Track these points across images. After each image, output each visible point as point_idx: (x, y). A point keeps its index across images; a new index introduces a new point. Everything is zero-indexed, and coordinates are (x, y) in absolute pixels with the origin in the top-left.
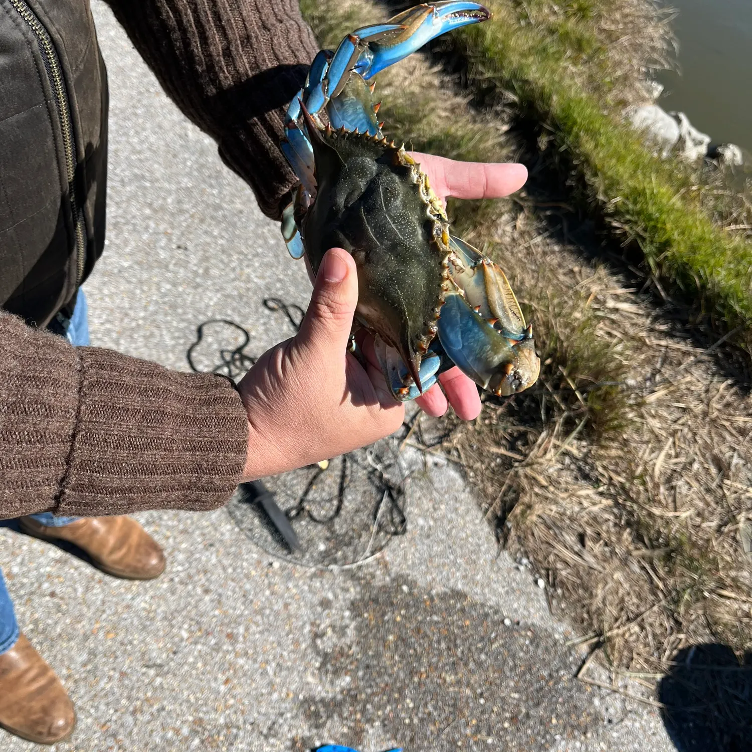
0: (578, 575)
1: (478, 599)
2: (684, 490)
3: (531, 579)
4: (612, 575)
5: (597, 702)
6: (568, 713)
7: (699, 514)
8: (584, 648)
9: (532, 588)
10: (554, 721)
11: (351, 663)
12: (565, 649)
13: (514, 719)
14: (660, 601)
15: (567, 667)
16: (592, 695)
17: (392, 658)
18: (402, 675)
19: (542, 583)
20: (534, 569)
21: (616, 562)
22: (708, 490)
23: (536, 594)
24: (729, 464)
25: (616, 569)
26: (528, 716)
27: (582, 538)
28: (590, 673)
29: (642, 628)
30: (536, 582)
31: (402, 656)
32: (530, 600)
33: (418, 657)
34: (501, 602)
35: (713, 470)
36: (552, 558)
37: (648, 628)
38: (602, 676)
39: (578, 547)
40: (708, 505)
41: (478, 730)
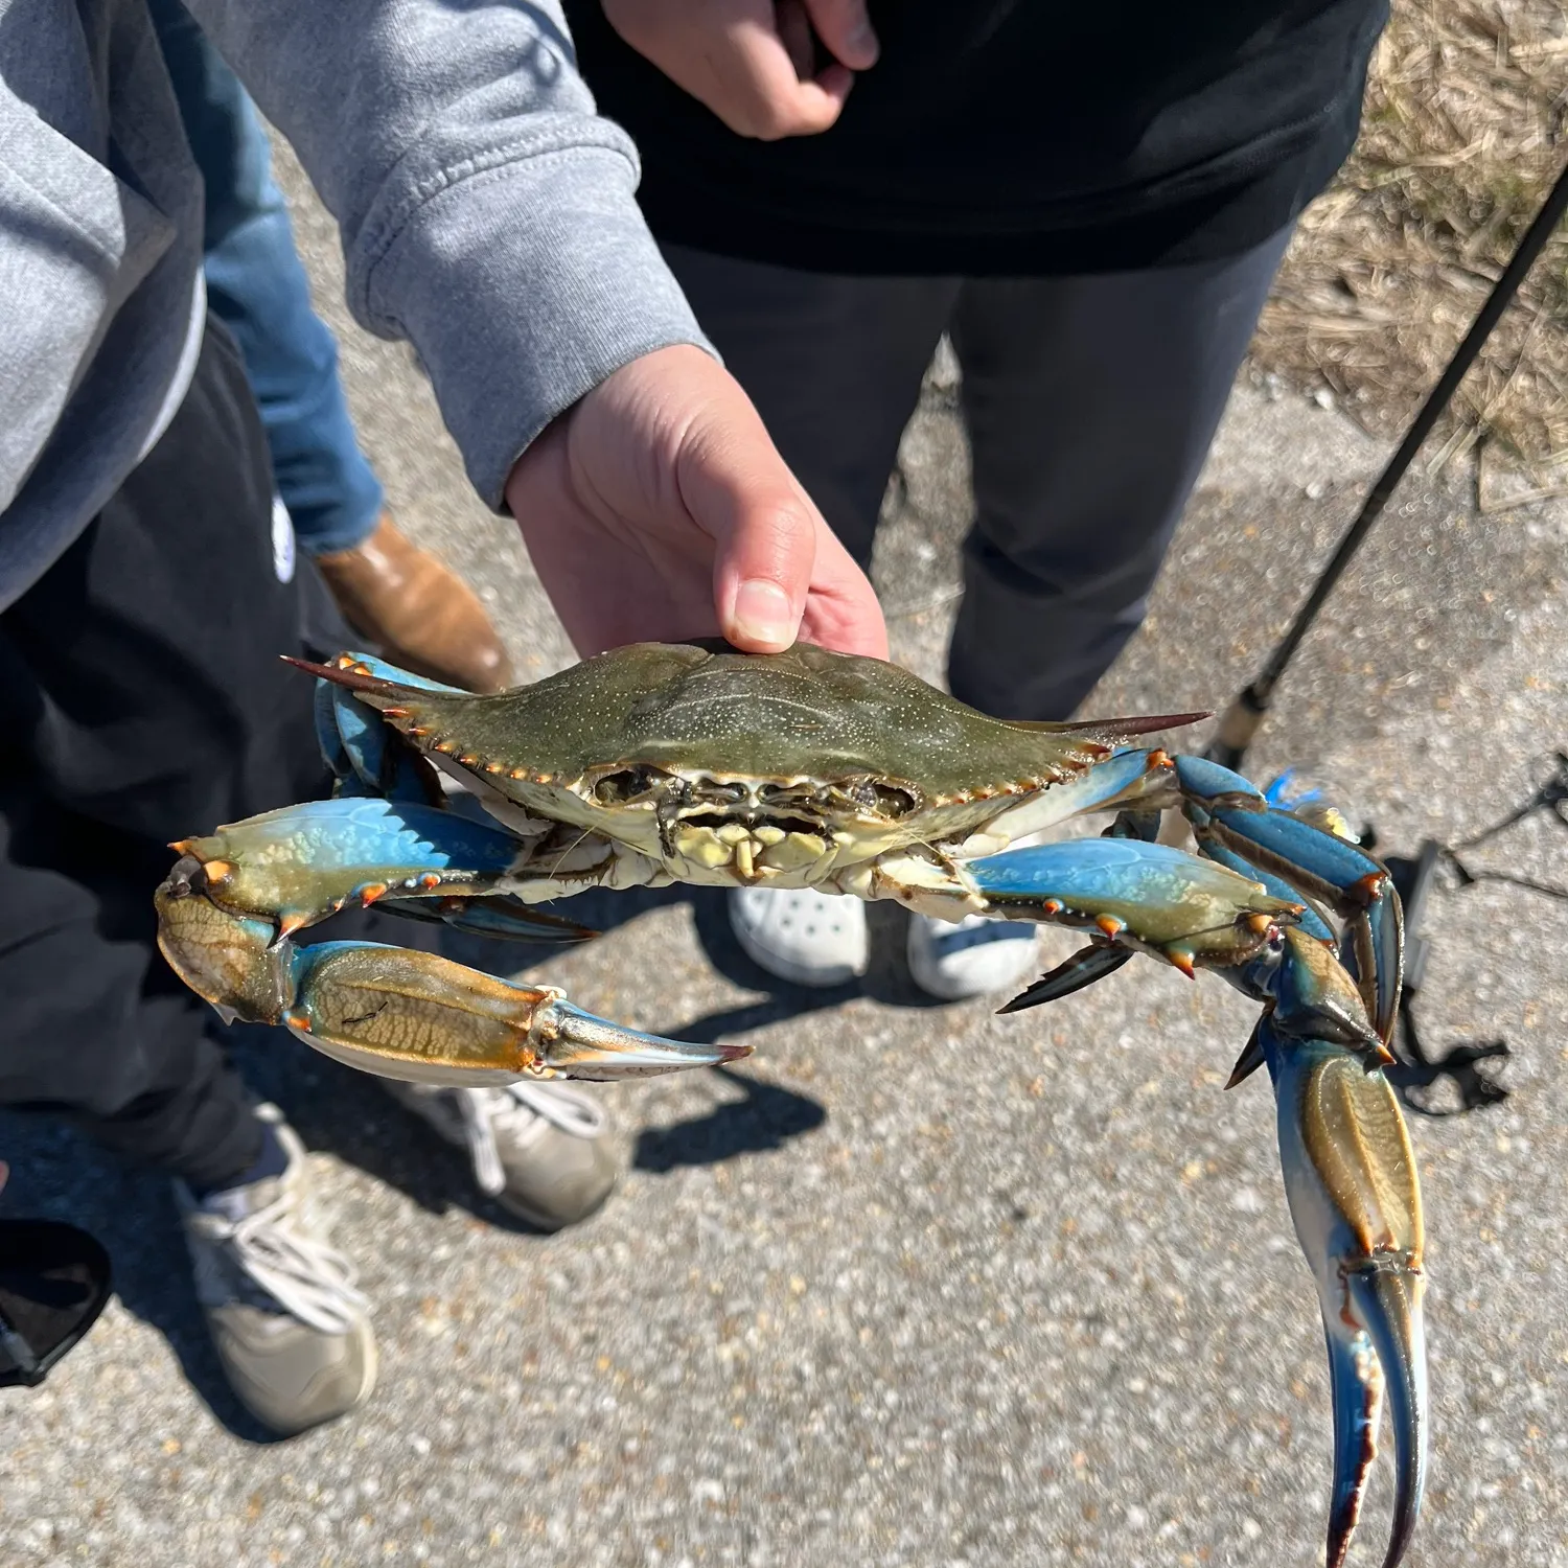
0: (1373, 350)
1: (1238, 485)
2: (1457, 105)
3: (1300, 404)
4: (1431, 321)
5: (1534, 530)
6: (1503, 572)
7: (1506, 134)
8: (1462, 461)
9: (1314, 418)
10: (1489, 597)
11: (1115, 697)
12: (1431, 481)
13: (1427, 629)
14: (1534, 316)
15: (1452, 505)
16: (1521, 526)
17: (1174, 652)
18: (1208, 669)
19: (1325, 398)
20: (1298, 382)
21: (1424, 294)
22: (1497, 84)
23: (1326, 423)
24: (1500, 18)
25: (1431, 306)
26: (1444, 613)
27: (1342, 286)
28: (1496, 495)
29: (1532, 374)
30: (1315, 404)
31: (1189, 641)
32: (1323, 438)
33: (1214, 627)
34: (1279, 467)
35: (1482, 46)
36: (1314, 348)
37: (1542, 369)
38: (1517, 488)
39: (1344, 305)
40: (1507, 109)
41: (1384, 679)
